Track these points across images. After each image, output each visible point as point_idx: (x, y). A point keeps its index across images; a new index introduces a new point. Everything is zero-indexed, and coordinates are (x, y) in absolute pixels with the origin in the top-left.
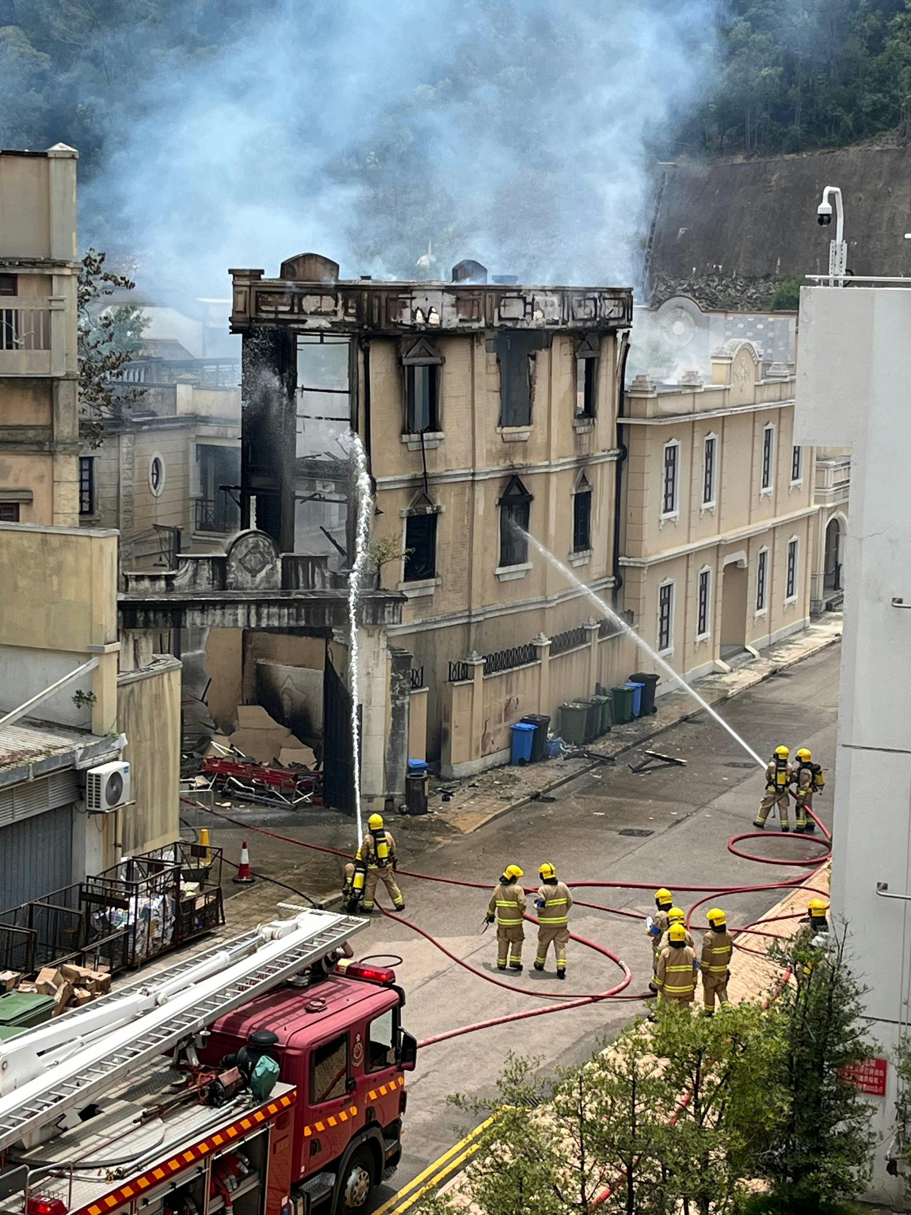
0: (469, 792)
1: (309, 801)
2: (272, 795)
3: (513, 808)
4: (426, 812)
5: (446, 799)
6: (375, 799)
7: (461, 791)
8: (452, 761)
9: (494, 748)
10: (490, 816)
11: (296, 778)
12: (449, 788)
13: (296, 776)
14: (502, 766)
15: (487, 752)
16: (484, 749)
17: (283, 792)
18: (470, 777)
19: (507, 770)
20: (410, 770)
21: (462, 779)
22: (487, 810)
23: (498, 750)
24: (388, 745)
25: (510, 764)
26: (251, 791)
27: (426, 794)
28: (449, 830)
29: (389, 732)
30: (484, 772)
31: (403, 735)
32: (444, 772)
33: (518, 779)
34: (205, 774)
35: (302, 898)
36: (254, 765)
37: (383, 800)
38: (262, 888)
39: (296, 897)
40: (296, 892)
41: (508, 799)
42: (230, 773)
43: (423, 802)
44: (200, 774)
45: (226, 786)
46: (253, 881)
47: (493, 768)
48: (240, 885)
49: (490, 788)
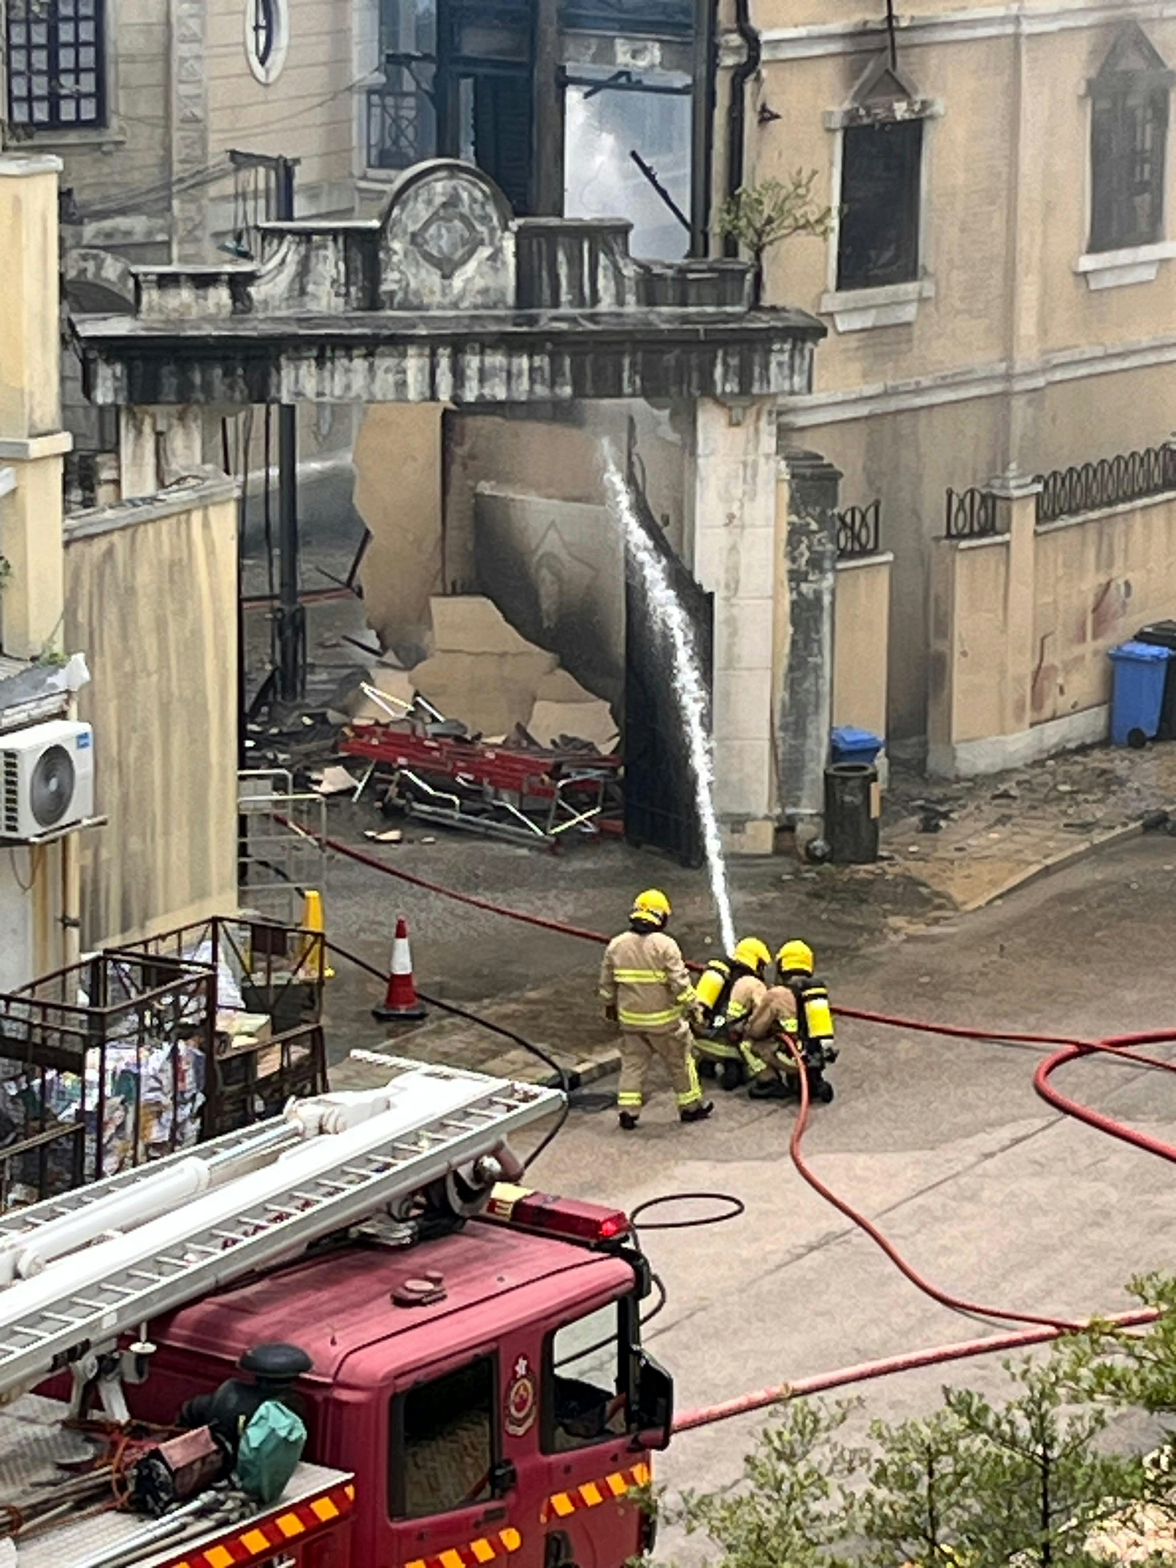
0: (991, 812)
1: (591, 829)
2: (502, 814)
3: (1095, 850)
4: (875, 858)
5: (930, 827)
6: (749, 826)
7: (971, 807)
8: (955, 736)
9: (1063, 703)
10: (1034, 869)
11: (555, 772)
12: (940, 802)
13: (558, 766)
14: (1083, 749)
15: (1047, 712)
16: (1037, 703)
17: (529, 805)
18: (1003, 774)
19: (1097, 759)
20: (836, 753)
21: (978, 781)
22: (1029, 855)
23: (1076, 709)
24: (782, 694)
25: (1105, 743)
26: (450, 804)
27: (875, 812)
28: (925, 901)
29: (785, 662)
30: (1039, 763)
31: (818, 668)
32: (932, 763)
33: (1121, 782)
34: (351, 765)
35: (532, 1057)
36: (459, 740)
37: (769, 828)
38: (439, 1032)
39: (518, 1054)
40: (521, 1043)
41: (1086, 827)
42: (402, 761)
43: (864, 833)
44: (336, 762)
45: (393, 790)
46: (422, 1016)
47: (1062, 754)
48: (390, 1025)
49: (1046, 801)
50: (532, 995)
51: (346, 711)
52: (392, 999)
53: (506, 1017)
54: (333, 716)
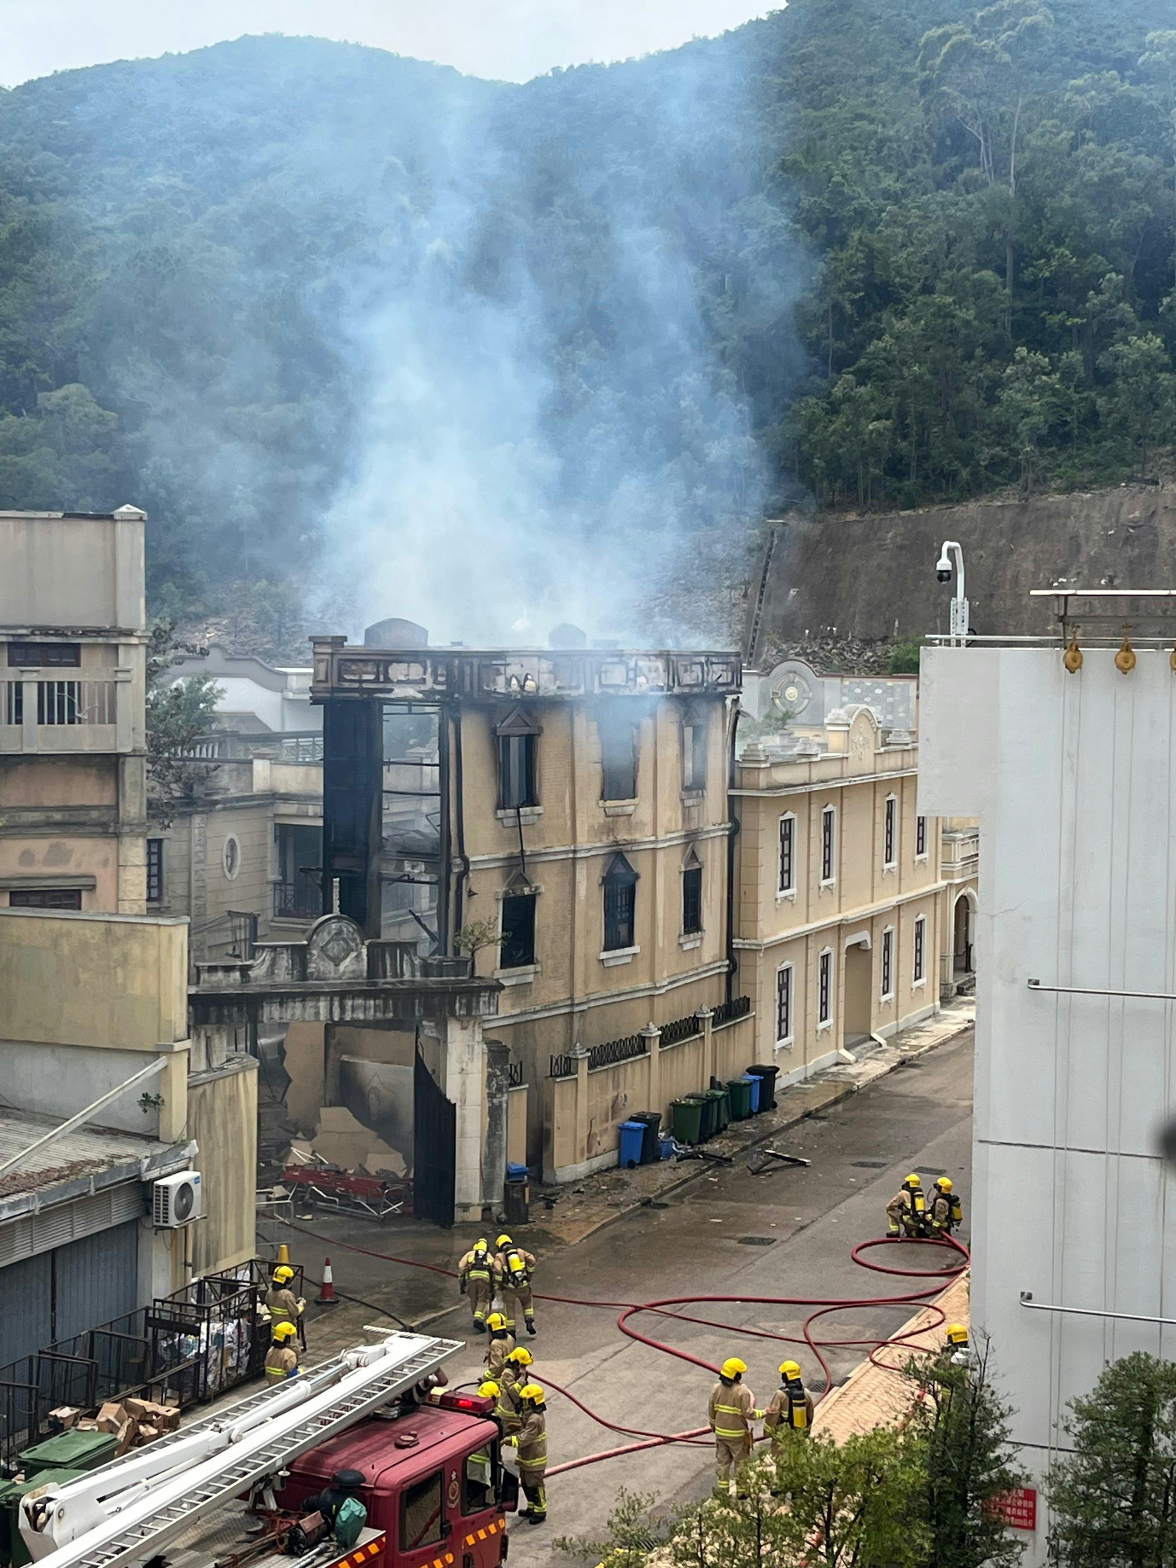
0: (574, 1198)
1: (399, 1212)
2: (359, 1206)
3: (622, 1216)
4: (527, 1222)
5: (549, 1207)
6: (471, 1209)
7: (565, 1197)
8: (556, 1165)
9: (600, 1149)
10: (598, 1225)
11: (384, 1186)
12: (551, 1195)
13: (385, 1183)
14: (609, 1169)
15: (593, 1153)
16: (589, 1151)
17: (372, 1202)
18: (575, 1182)
19: (615, 1174)
20: (508, 1175)
21: (566, 1185)
22: (594, 1219)
23: (605, 1152)
24: (485, 1149)
25: (618, 1166)
26: (335, 1202)
27: (527, 1201)
28: (552, 1241)
29: (486, 1134)
30: (590, 1177)
31: (501, 1136)
32: (545, 1178)
33: (627, 1184)
34: (285, 1184)
35: (391, 1320)
36: (338, 1172)
37: (480, 1209)
38: (346, 1309)
39: (385, 1319)
40: (385, 1313)
41: (617, 1205)
42: (311, 1182)
43: (523, 1211)
44: (278, 1184)
45: (307, 1197)
46: (337, 1302)
47: (600, 1172)
48: (323, 1307)
49: (597, 1194)
50: (385, 1290)
51: (281, 1160)
52: (323, 1295)
53: (377, 1301)
54: (274, 1162)
